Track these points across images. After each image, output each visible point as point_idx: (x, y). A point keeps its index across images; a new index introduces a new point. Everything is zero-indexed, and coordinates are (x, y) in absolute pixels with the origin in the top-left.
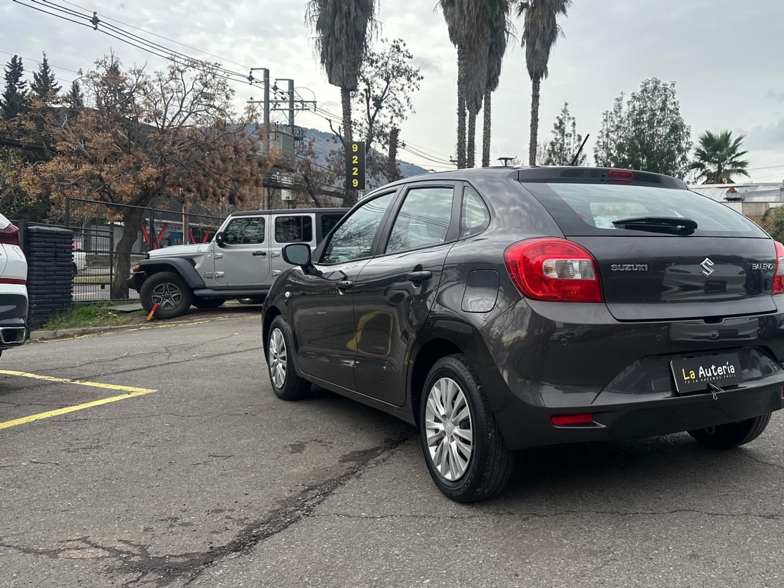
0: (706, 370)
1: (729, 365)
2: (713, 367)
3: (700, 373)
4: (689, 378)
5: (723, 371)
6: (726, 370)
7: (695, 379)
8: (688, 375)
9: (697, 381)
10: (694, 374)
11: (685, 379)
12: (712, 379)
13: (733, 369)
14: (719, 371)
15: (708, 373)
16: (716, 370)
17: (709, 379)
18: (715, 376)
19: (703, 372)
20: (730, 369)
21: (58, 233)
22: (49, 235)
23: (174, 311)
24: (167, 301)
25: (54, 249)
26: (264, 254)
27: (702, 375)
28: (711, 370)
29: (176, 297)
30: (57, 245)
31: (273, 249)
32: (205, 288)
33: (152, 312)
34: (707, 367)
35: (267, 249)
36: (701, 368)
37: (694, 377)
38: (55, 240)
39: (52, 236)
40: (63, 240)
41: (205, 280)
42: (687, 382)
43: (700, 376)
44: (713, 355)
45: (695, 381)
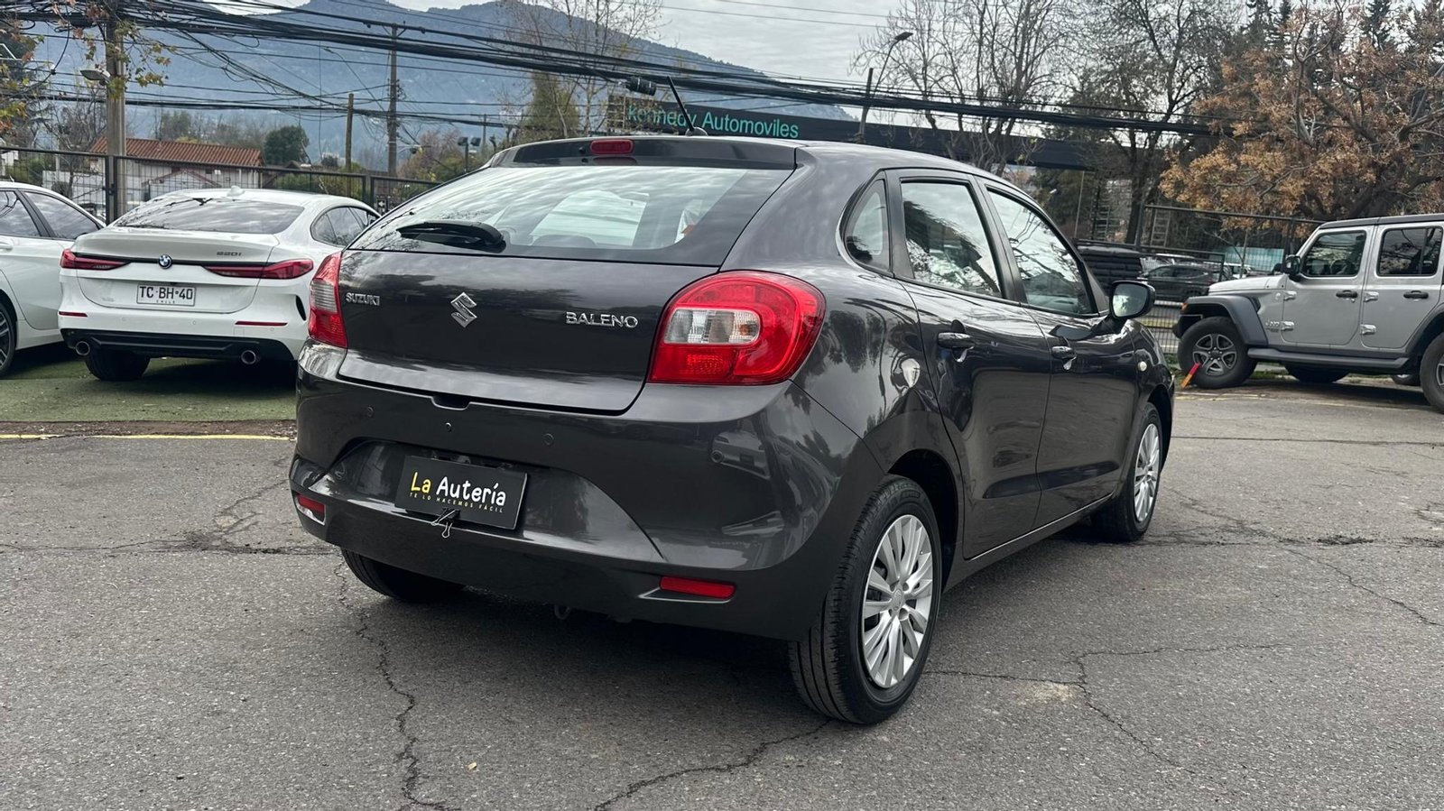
0: (452, 486)
1: (497, 491)
2: (467, 485)
3: (441, 487)
4: (418, 489)
5: (481, 496)
6: (489, 497)
7: (426, 495)
8: (419, 484)
9: (429, 498)
10: (429, 486)
11: (413, 489)
12: (457, 503)
13: (503, 499)
14: (474, 493)
15: (454, 492)
16: (470, 491)
17: (452, 502)
18: (464, 501)
19: (446, 488)
20: (496, 497)
21: (1115, 256)
22: (1102, 259)
23: (1224, 377)
24: (1215, 361)
25: (1107, 278)
26: (1354, 295)
27: (443, 491)
28: (462, 489)
29: (1229, 356)
30: (1114, 272)
31: (1369, 287)
32: (1266, 346)
33: (1190, 376)
34: (456, 481)
35: (1361, 287)
36: (445, 480)
37: (427, 491)
38: (1111, 264)
39: (1106, 259)
40: (1124, 265)
41: (1269, 334)
42: (413, 495)
43: (438, 493)
44: (486, 465)
45: (426, 498)
